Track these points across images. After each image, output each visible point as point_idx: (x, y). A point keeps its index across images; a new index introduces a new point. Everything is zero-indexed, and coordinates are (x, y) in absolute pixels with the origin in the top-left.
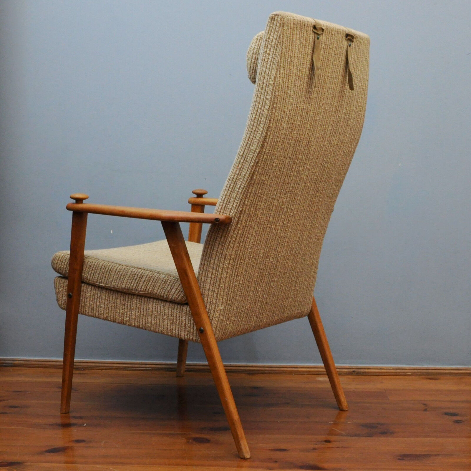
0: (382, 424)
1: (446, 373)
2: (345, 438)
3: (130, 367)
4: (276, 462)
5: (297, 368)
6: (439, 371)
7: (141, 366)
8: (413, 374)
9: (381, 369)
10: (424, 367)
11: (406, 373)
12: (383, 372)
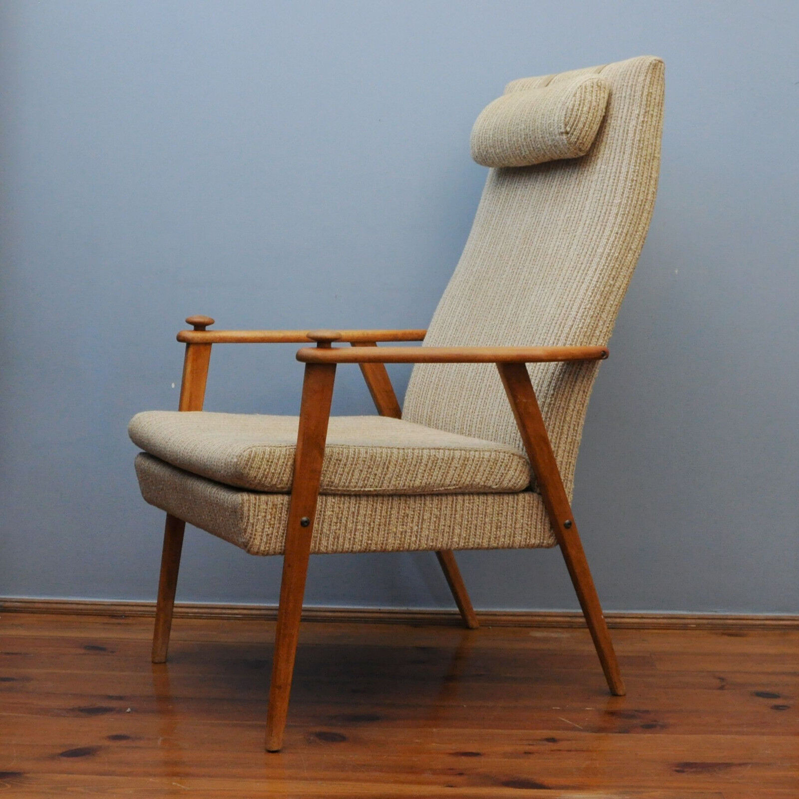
0: (647, 712)
1: (755, 625)
2: (584, 734)
3: (205, 613)
4: (461, 774)
5: (495, 615)
6: (744, 622)
7: (224, 611)
8: (699, 627)
9: (642, 618)
10: (719, 614)
11: (688, 624)
12: (646, 623)
